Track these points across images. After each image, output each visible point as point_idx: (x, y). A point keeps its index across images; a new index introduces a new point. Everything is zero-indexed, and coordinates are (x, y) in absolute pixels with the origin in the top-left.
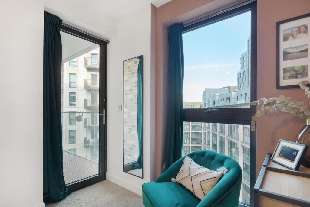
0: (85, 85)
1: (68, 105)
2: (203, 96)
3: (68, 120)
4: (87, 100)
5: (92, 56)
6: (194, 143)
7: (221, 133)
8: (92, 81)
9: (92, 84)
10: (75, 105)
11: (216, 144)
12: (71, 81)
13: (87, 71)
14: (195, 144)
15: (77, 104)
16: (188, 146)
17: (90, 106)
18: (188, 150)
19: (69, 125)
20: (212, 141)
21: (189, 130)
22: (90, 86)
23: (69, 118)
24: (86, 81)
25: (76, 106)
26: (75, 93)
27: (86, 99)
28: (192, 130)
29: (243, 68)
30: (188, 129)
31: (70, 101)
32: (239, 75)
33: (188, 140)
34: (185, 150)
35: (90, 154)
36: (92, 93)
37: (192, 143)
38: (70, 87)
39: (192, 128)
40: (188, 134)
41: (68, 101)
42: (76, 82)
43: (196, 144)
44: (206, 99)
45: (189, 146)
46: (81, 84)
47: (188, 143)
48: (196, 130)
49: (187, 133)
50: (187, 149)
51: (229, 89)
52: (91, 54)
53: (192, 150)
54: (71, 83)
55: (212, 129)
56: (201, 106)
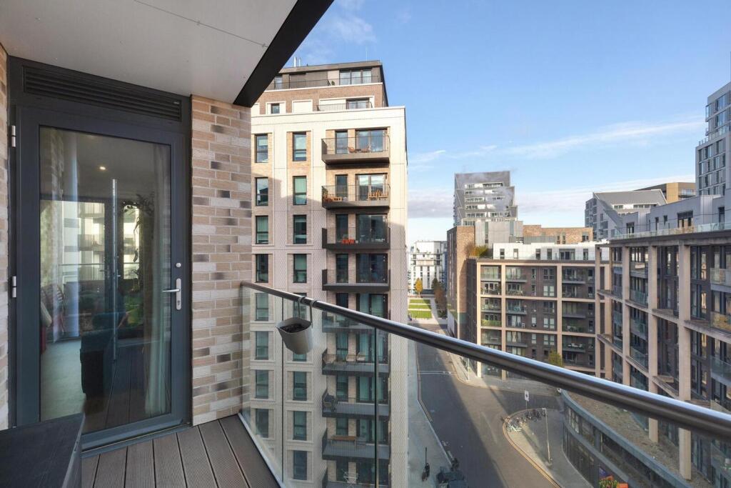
0: (323, 198)
1: (292, 241)
2: (587, 213)
3: (292, 272)
4: (328, 231)
5: (336, 135)
6: (569, 327)
7: (660, 310)
8: (337, 190)
9: (337, 195)
10: (304, 241)
11: (643, 337)
12: (297, 191)
13: (327, 169)
14: (572, 330)
15: (308, 240)
16: (552, 335)
17: (334, 242)
18: (552, 344)
19: (294, 282)
20: (630, 329)
21: (556, 296)
22: (334, 201)
23: (294, 268)
24: (324, 190)
25: (306, 243)
26: (304, 217)
27: (325, 227)
28: (563, 296)
29: (717, 131)
30: (552, 294)
31: (294, 232)
32: (700, 151)
33: (552, 321)
34: (546, 343)
35: (334, 346)
36: (337, 215)
37: (564, 329)
38: (295, 204)
39: (563, 290)
40: (551, 307)
41: (292, 234)
42: (305, 194)
43: (576, 331)
44: (595, 220)
45: (556, 336)
46: (315, 196)
47: (552, 327)
48: (573, 296)
49: (549, 304)
50: (549, 341)
51: (665, 192)
52: (334, 131)
53: (563, 345)
54: (296, 196)
55: (628, 298)
56: (584, 237)
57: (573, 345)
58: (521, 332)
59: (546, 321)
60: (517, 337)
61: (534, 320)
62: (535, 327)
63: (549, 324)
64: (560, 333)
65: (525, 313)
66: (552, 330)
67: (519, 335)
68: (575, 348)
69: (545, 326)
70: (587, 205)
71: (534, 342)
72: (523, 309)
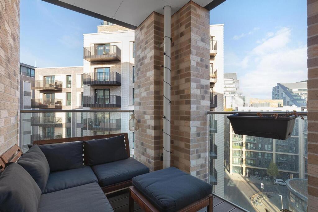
6: (279, 150)
16: (270, 153)
18: (270, 158)
33: (270, 146)
34: (266, 157)
37: (277, 151)
45: (272, 154)
47: (270, 149)
50: (268, 157)
53: (276, 158)
56: (279, 104)
57: (281, 159)
58: (253, 152)
59: (266, 146)
60: (251, 154)
61: (260, 146)
62: (261, 149)
63: (268, 148)
64: (274, 152)
65: (255, 142)
66: (269, 151)
67: (252, 153)
68: (282, 160)
69: (266, 149)
70: (273, 90)
71: (260, 157)
72: (254, 140)
